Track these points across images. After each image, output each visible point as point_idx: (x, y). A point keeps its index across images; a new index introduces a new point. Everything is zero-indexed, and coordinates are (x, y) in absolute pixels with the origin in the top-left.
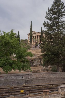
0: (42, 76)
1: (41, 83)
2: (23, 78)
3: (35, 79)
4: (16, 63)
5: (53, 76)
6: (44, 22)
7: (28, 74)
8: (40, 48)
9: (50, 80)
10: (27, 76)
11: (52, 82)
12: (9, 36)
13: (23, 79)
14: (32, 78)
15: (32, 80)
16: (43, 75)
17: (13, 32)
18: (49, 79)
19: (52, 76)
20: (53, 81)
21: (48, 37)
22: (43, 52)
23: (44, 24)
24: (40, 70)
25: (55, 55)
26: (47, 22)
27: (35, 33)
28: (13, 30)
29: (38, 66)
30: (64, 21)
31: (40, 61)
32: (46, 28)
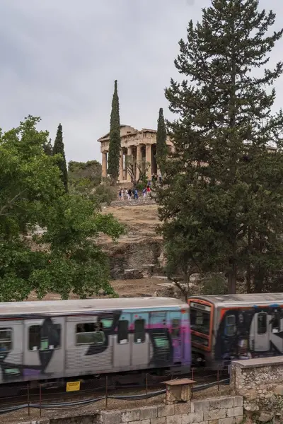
4: (48, 263)
6: (169, 86)
8: (152, 197)
12: (16, 145)
21: (188, 150)
22: (168, 216)
23: (169, 95)
25: (218, 227)
26: (184, 84)
27: (131, 135)
28: (34, 119)
29: (145, 276)
30: (259, 82)
31: (151, 253)
32: (178, 111)
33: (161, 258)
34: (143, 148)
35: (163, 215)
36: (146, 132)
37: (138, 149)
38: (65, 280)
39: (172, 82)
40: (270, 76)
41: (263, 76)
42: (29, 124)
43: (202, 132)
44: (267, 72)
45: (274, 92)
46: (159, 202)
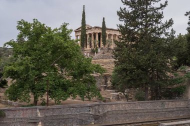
0: (123, 108)
1: (121, 121)
2: (90, 111)
3: (110, 113)
4: (74, 85)
5: (141, 107)
6: (119, 10)
7: (99, 105)
8: (113, 57)
9: (136, 114)
10: (96, 107)
11: (139, 118)
12: (60, 35)
13: (90, 113)
14: (106, 111)
15: (105, 115)
16: (124, 105)
17: (67, 27)
18: (134, 113)
19: (139, 108)
20: (140, 116)
21: (127, 37)
24: (111, 98)
26: (125, 9)
27: (89, 29)
28: (67, 24)
29: (102, 90)
30: (157, 9)
31: (104, 80)
32: (123, 21)
33: (109, 82)
34: (95, 34)
35: (117, 64)
36: (96, 28)
37: (92, 35)
38: (83, 92)
39: (121, 8)
40: (162, 6)
41: (159, 6)
42: (64, 26)
43: (133, 29)
44: (161, 5)
45: (162, 13)
46: (116, 59)
